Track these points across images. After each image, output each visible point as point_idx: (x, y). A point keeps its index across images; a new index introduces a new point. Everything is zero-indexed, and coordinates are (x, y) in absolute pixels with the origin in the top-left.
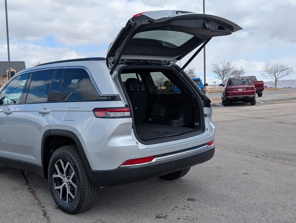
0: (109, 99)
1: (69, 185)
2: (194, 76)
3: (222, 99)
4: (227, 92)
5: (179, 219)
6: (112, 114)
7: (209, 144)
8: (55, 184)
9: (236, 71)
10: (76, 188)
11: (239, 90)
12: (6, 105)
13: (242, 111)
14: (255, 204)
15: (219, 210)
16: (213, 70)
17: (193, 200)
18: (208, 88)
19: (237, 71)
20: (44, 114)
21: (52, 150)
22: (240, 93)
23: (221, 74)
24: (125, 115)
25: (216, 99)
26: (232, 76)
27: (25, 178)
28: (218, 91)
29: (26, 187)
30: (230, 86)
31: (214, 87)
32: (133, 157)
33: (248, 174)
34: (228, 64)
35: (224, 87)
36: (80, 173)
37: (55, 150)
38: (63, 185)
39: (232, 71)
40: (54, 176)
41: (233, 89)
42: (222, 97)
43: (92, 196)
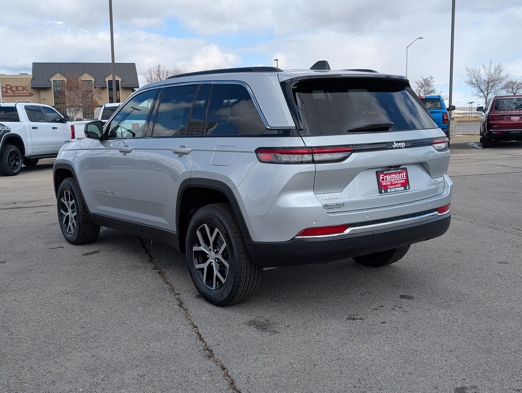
0: (279, 133)
1: (218, 263)
2: (432, 91)
3: (481, 135)
4: (491, 122)
5: (384, 323)
6: (285, 158)
7: (441, 209)
8: (195, 261)
9: (512, 82)
10: (228, 267)
11: (512, 118)
12: (120, 139)
13: (515, 157)
14: (512, 309)
15: (451, 314)
16: (468, 81)
17: (410, 298)
18: (458, 114)
19: (515, 83)
20: (181, 154)
21: (192, 210)
22: (514, 124)
23: (483, 87)
24: (304, 160)
25: (470, 135)
26: (503, 93)
27: (147, 252)
28: (475, 119)
29: (150, 266)
30: (497, 112)
31: (469, 112)
32: (314, 224)
33: (507, 263)
34: (498, 69)
35: (485, 113)
36: (234, 245)
37: (197, 210)
38: (208, 263)
39: (504, 83)
40: (195, 248)
41: (501, 117)
42: (481, 131)
43: (252, 280)
